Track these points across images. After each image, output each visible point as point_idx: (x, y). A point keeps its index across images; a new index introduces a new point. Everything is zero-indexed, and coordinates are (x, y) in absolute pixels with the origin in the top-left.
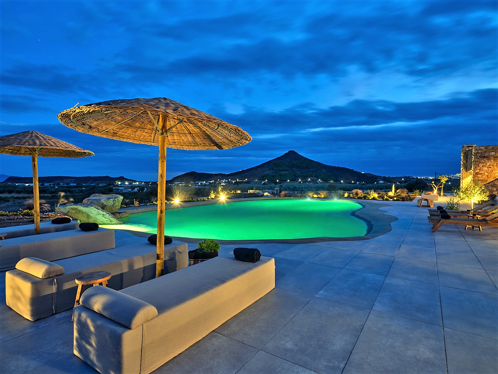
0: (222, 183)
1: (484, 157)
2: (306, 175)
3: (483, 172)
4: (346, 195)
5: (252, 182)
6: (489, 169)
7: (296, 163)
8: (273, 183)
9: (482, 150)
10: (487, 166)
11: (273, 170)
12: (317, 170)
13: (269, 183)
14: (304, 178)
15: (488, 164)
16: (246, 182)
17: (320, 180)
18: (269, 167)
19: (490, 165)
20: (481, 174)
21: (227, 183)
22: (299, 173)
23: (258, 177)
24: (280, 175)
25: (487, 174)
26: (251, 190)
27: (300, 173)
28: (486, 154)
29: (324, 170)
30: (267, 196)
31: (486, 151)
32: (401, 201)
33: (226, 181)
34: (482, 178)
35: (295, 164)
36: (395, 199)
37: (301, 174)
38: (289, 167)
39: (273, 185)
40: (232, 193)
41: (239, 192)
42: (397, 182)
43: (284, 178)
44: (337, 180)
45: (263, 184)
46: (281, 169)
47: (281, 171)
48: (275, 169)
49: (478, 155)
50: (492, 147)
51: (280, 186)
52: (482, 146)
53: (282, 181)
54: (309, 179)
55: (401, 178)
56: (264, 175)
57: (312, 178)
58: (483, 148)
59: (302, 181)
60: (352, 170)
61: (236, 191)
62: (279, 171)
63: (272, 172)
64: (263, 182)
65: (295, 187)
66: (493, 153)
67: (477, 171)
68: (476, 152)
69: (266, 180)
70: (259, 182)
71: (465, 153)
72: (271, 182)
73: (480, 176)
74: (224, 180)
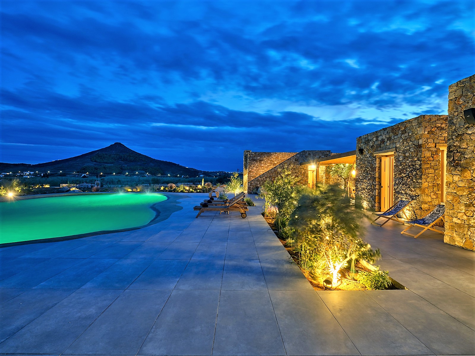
0: (25, 176)
1: (254, 160)
2: (133, 168)
3: (253, 171)
4: (162, 188)
5: (69, 174)
6: (257, 168)
7: (123, 156)
8: (95, 176)
9: (253, 155)
10: (256, 166)
11: (95, 161)
12: (145, 164)
13: (91, 176)
14: (132, 171)
15: (256, 165)
16: (61, 175)
17: (148, 173)
18: (91, 159)
19: (257, 166)
20: (252, 172)
21: (32, 175)
22: (126, 166)
23: (77, 169)
24: (104, 168)
25: (256, 172)
26: (65, 184)
27: (128, 166)
28: (255, 158)
29: (152, 164)
30: (74, 191)
31: (255, 156)
32: (202, 193)
33: (32, 173)
34: (253, 175)
35: (121, 157)
36: (198, 191)
37: (129, 168)
38: (115, 160)
39: (95, 178)
40: (36, 187)
41: (47, 186)
42: (214, 176)
43: (109, 171)
44: (164, 174)
45: (82, 177)
46: (105, 161)
47: (106, 163)
48: (98, 160)
49: (251, 158)
50: (258, 153)
51: (101, 180)
52: (253, 152)
53: (107, 174)
54: (137, 173)
55: (216, 173)
56: (85, 167)
57: (140, 171)
58: (254, 153)
59: (130, 174)
60: (178, 165)
61: (42, 186)
62: (103, 163)
63: (95, 164)
64: (83, 175)
65: (119, 181)
66: (259, 158)
67: (250, 170)
68: (250, 156)
69: (87, 173)
70: (78, 175)
71: (245, 156)
72: (93, 175)
73: (252, 173)
74: (29, 172)
